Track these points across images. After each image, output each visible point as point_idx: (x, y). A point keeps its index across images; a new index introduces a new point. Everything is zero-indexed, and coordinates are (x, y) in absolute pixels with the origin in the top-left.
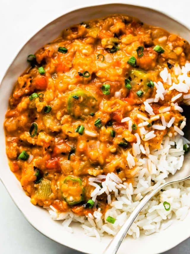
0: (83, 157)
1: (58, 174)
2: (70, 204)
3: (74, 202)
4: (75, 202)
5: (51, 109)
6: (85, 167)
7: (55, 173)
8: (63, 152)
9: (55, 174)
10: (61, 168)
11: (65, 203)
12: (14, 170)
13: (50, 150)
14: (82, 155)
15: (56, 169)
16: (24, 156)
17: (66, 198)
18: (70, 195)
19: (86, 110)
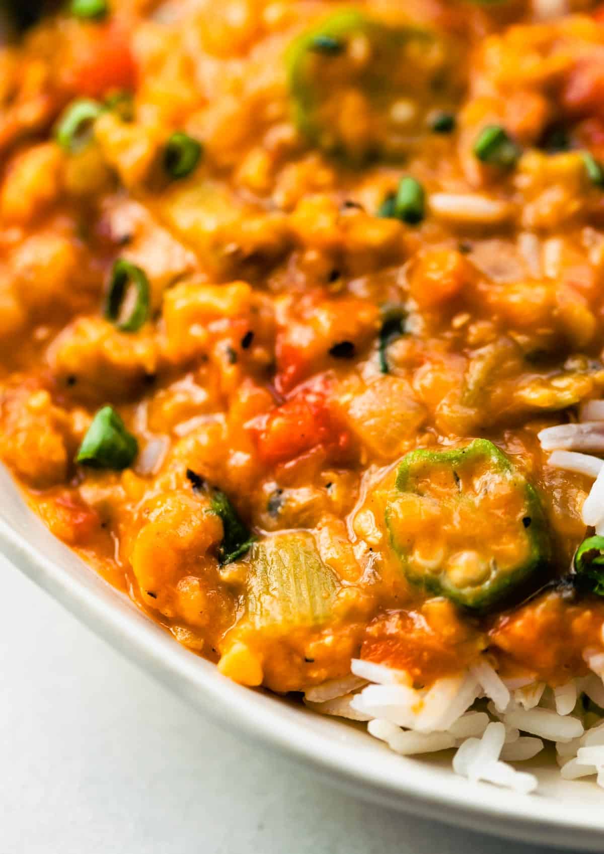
0: (464, 328)
1: (345, 473)
2: (470, 602)
3: (494, 574)
4: (501, 576)
5: (199, 150)
6: (494, 375)
7: (323, 474)
8: (340, 339)
9: (329, 475)
10: (351, 434)
11: (436, 604)
12: (70, 533)
13: (259, 353)
14: (458, 321)
15: (324, 442)
16: (114, 432)
17: (437, 571)
18: (456, 544)
19: (402, 111)
